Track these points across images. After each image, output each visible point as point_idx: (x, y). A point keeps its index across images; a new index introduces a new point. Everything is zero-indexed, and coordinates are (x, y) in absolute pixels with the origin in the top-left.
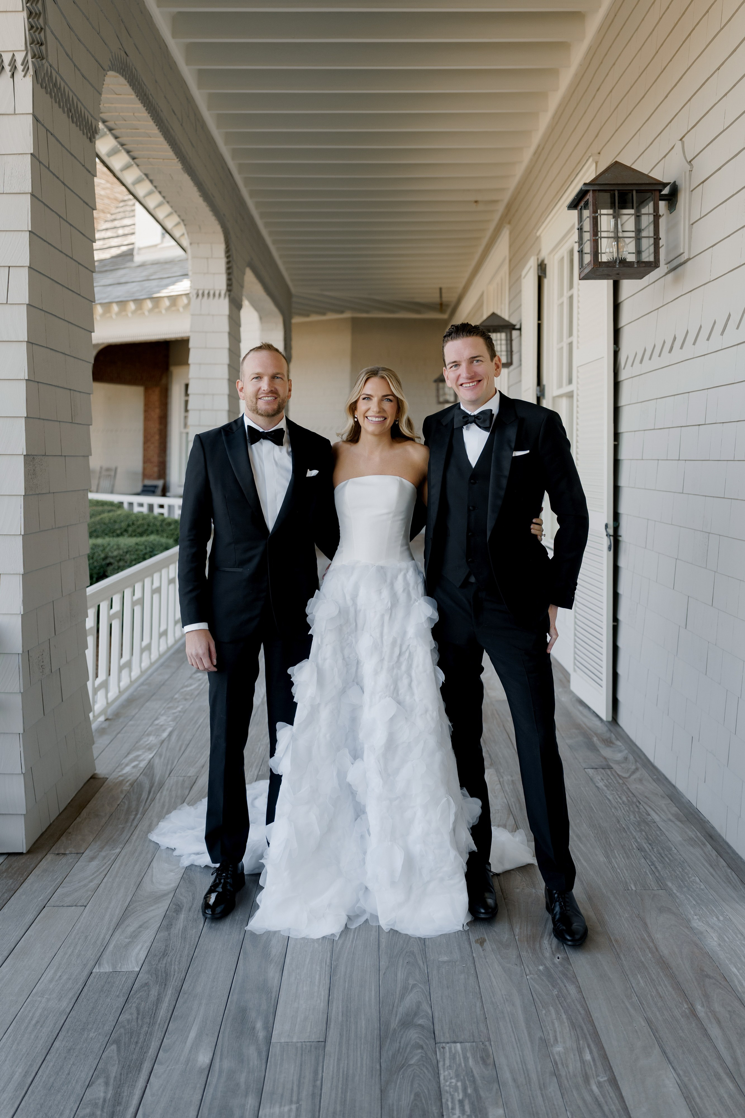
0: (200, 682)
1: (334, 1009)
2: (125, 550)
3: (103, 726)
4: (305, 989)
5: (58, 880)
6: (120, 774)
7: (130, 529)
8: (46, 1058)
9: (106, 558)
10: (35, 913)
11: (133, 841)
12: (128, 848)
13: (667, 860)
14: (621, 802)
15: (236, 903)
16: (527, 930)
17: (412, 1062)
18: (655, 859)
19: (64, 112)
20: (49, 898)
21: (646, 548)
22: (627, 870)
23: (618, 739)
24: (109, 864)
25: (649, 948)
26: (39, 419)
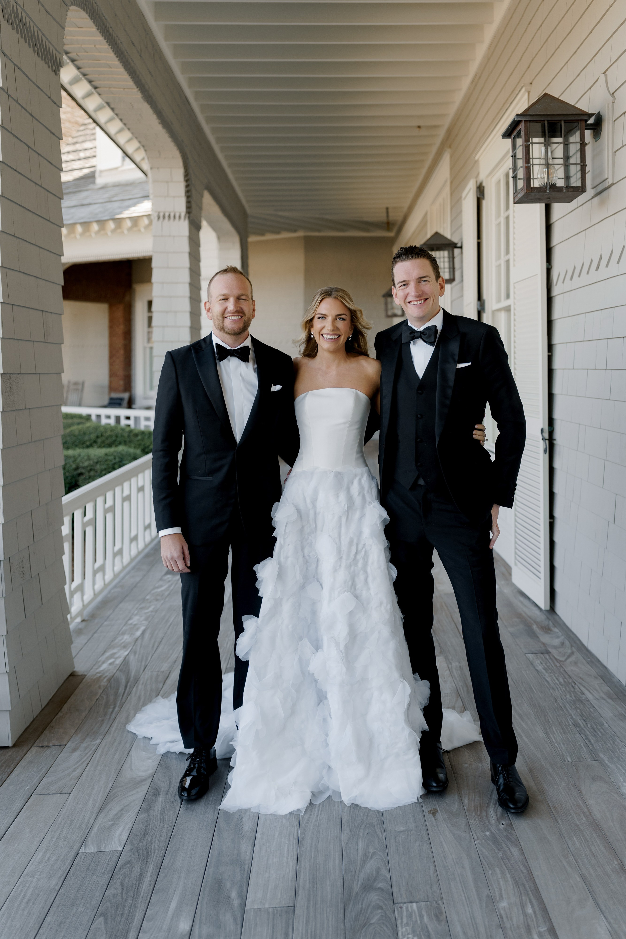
0: (170, 583)
1: (302, 878)
2: (95, 461)
3: (80, 627)
4: (275, 860)
5: (44, 770)
6: (98, 671)
7: (99, 441)
8: (39, 932)
9: (77, 468)
10: (23, 802)
11: (112, 732)
12: (108, 739)
13: (600, 734)
14: (558, 683)
15: (210, 786)
16: (474, 800)
17: (373, 921)
18: (588, 733)
19: (30, 47)
20: (36, 787)
21: (578, 450)
22: (563, 744)
23: (555, 626)
24: (91, 755)
25: (583, 812)
26: (14, 339)
